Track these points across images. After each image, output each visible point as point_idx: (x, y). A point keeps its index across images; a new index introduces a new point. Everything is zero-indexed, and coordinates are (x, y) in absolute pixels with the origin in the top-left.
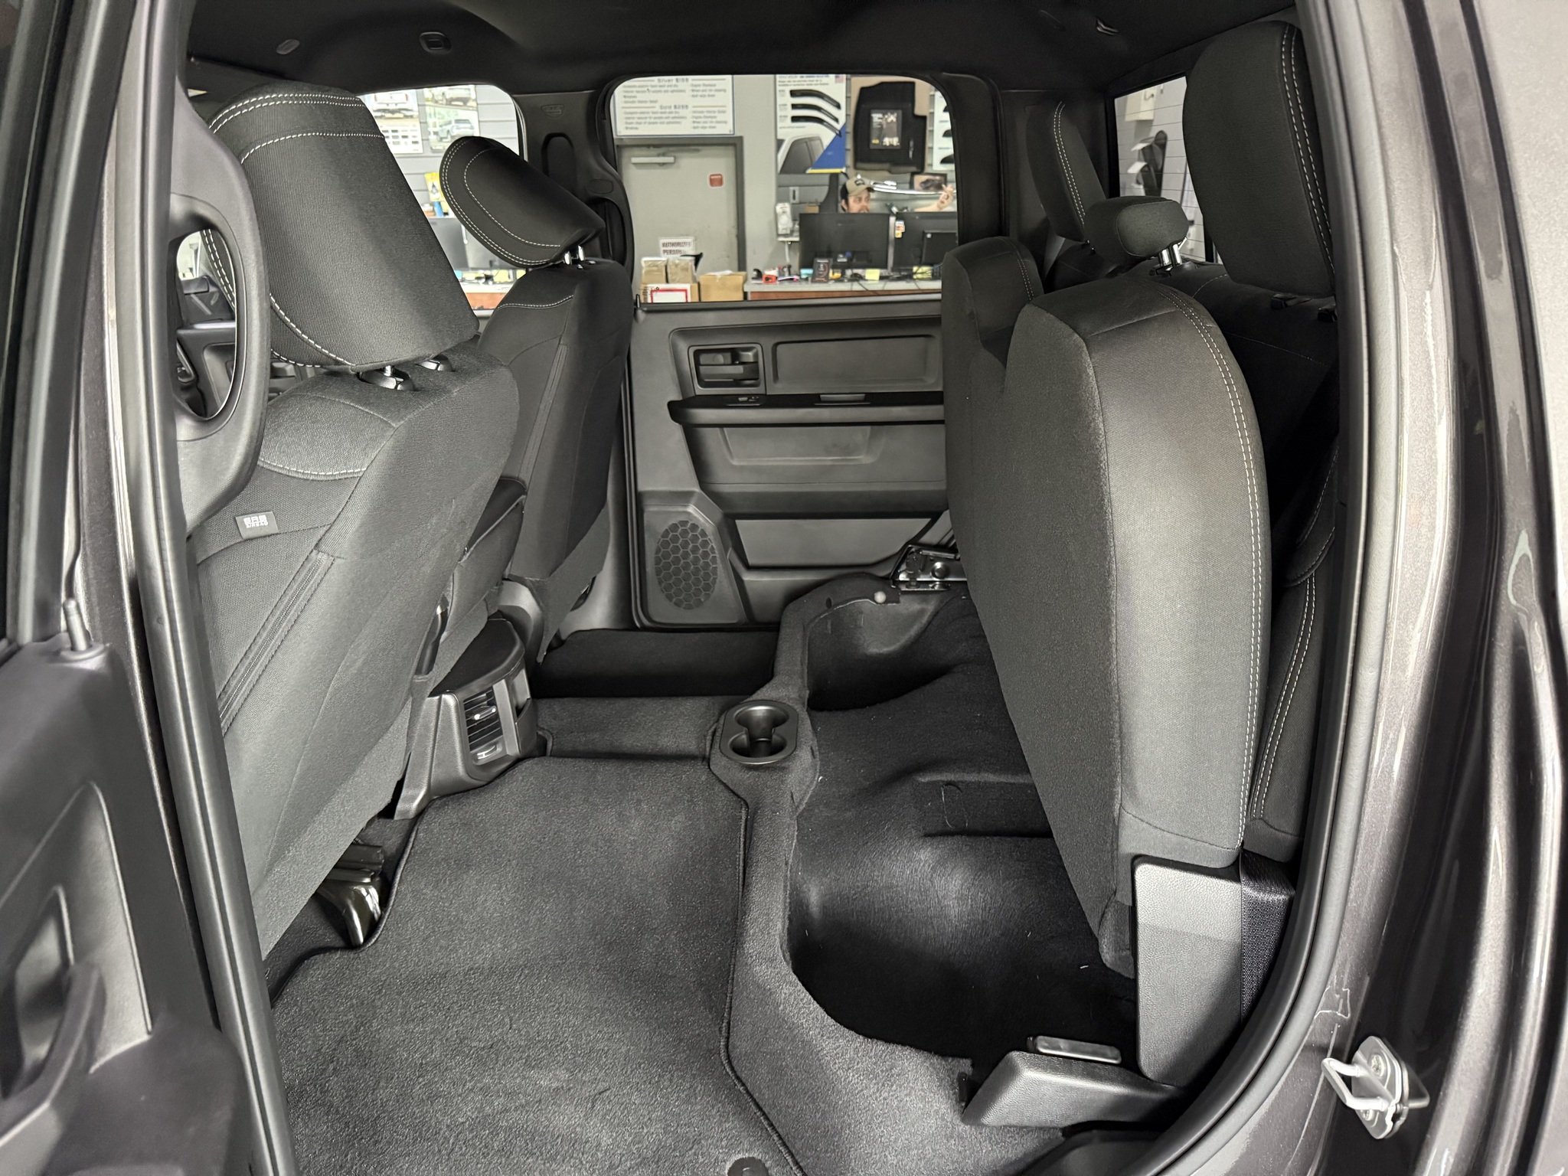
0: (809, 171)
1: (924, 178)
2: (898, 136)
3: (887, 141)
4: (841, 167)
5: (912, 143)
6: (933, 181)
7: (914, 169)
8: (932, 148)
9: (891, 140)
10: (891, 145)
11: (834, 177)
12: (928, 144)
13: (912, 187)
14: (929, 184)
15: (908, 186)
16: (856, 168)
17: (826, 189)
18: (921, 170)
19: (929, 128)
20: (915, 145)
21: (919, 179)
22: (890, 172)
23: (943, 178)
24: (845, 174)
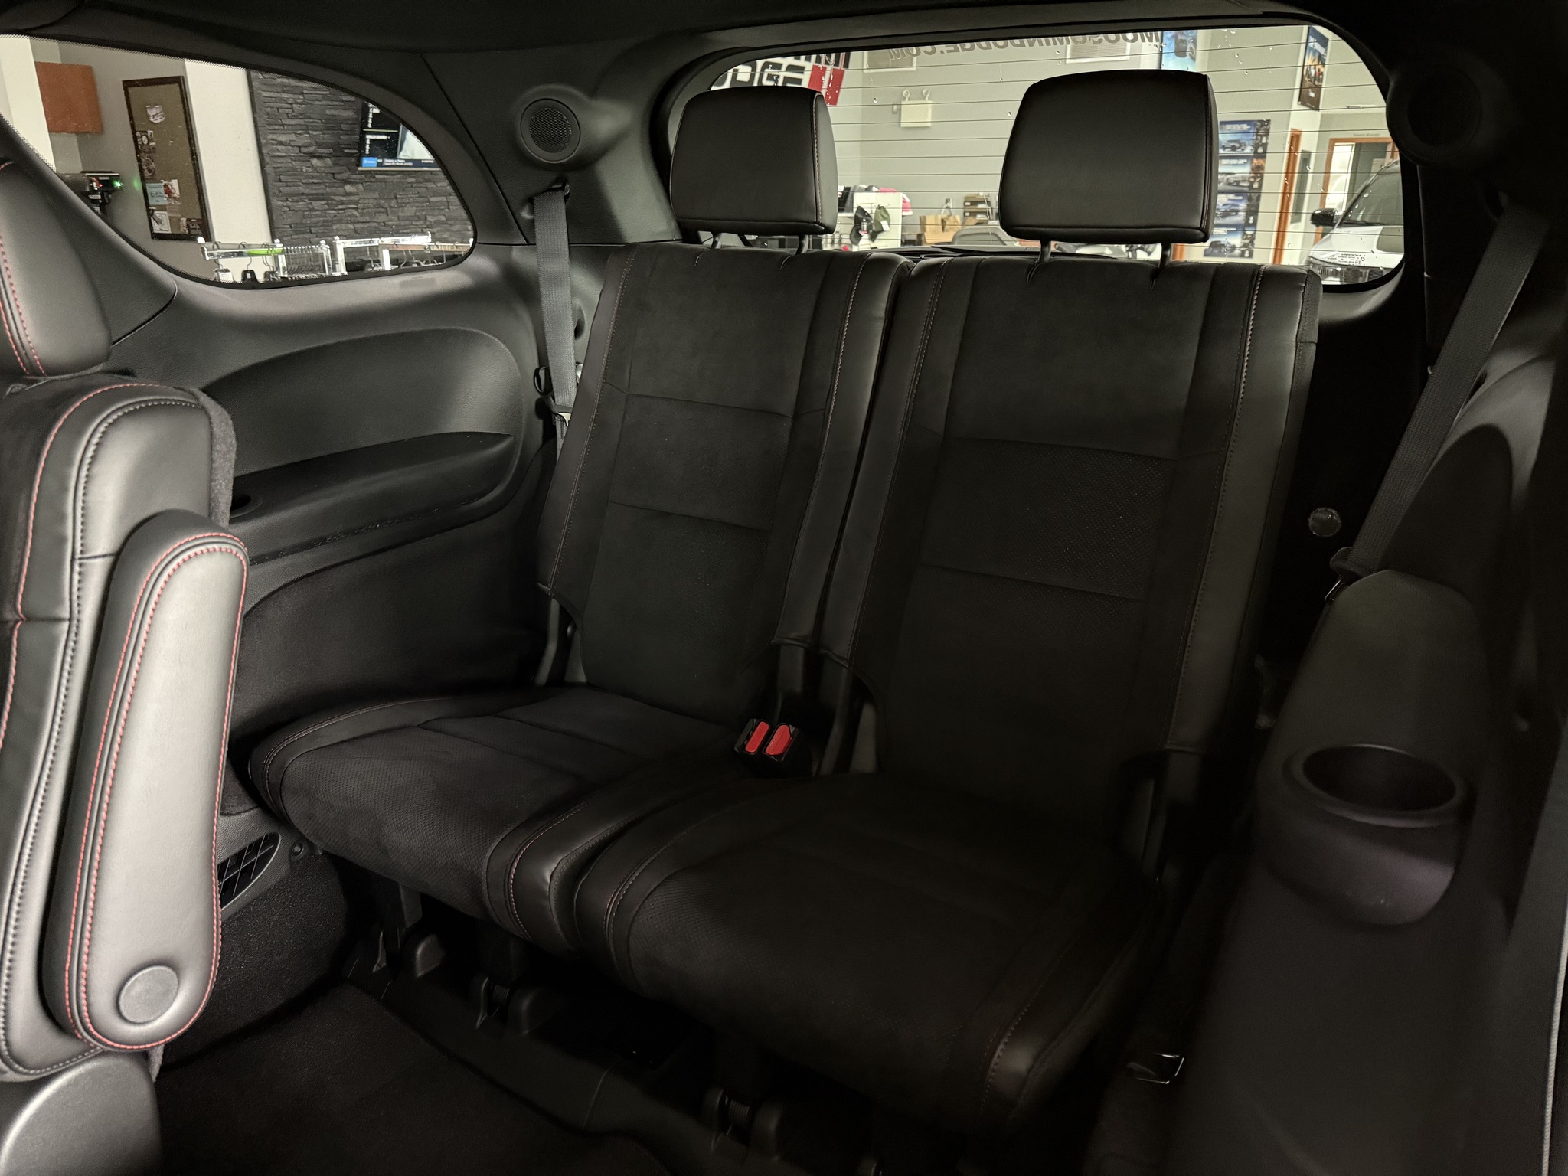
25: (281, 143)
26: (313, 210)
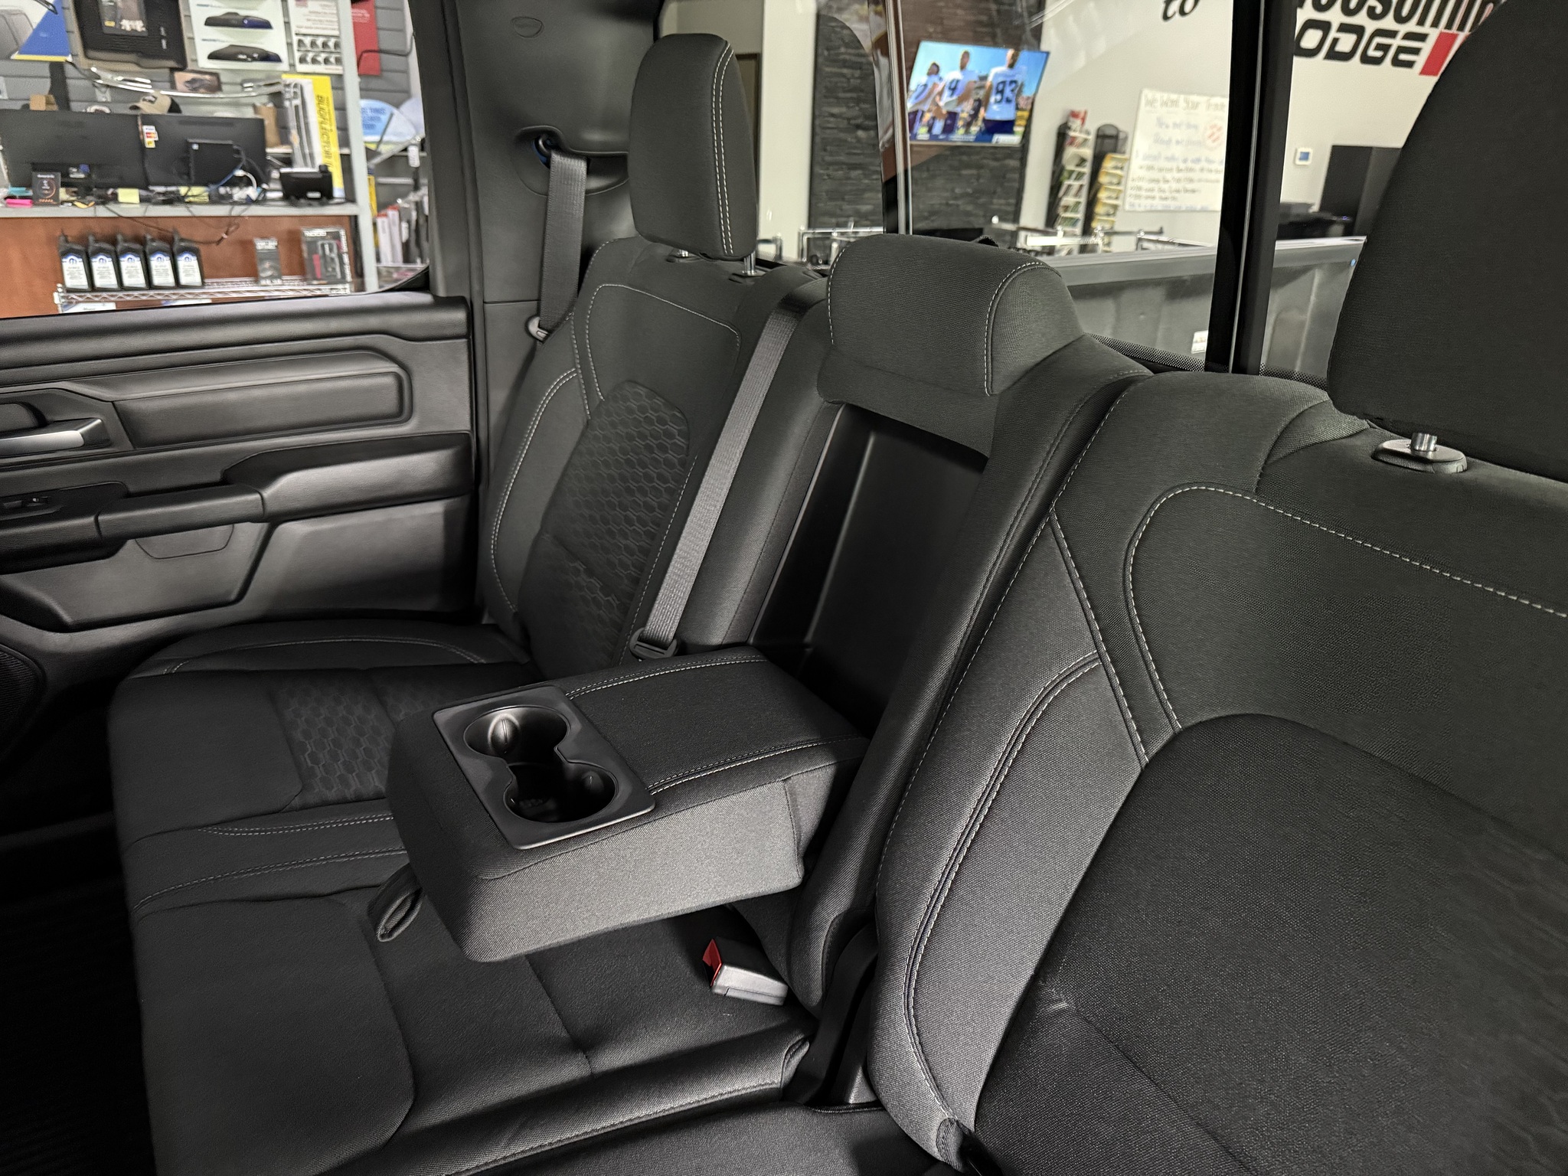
0: (16, 56)
1: (190, 76)
2: (139, 20)
3: (127, 25)
4: (67, 55)
5: (163, 32)
6: (202, 80)
7: (172, 64)
8: (192, 39)
9: (132, 23)
10: (132, 30)
11: (57, 69)
12: (186, 34)
13: (173, 87)
14: (197, 85)
15: (168, 85)
16: (86, 56)
17: (48, 83)
18: (183, 67)
19: (183, 13)
20: (166, 32)
21: (181, 77)
22: (138, 65)
23: (214, 78)
24: (71, 63)
25: (833, 115)
26: (849, 178)
